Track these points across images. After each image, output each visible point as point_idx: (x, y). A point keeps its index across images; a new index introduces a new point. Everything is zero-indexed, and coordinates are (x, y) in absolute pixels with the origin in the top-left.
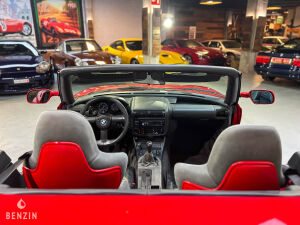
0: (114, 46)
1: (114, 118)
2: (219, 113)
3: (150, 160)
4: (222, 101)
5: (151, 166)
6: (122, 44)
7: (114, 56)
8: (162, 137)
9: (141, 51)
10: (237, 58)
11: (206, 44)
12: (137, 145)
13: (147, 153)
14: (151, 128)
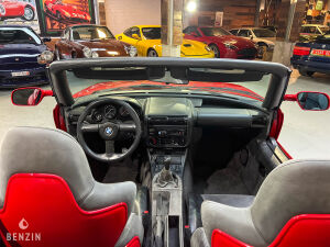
0: (129, 33)
1: (122, 126)
2: (255, 120)
3: (167, 179)
4: (259, 104)
5: (169, 187)
6: (138, 32)
7: (128, 45)
8: (183, 149)
9: (159, 40)
10: (270, 49)
11: (234, 32)
12: (152, 158)
13: (164, 170)
14: (170, 137)
